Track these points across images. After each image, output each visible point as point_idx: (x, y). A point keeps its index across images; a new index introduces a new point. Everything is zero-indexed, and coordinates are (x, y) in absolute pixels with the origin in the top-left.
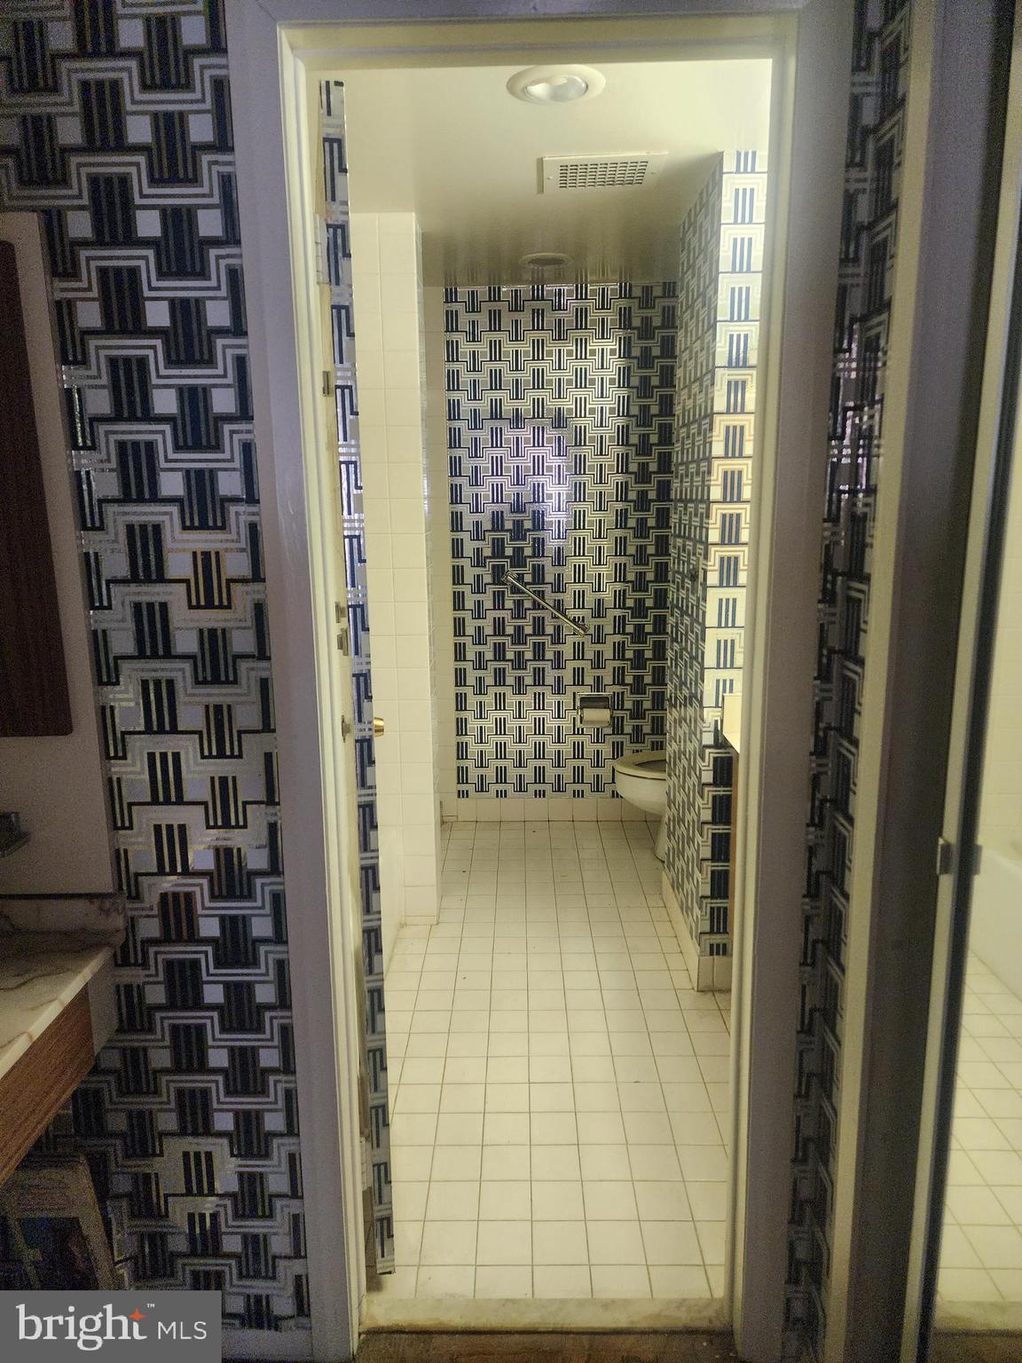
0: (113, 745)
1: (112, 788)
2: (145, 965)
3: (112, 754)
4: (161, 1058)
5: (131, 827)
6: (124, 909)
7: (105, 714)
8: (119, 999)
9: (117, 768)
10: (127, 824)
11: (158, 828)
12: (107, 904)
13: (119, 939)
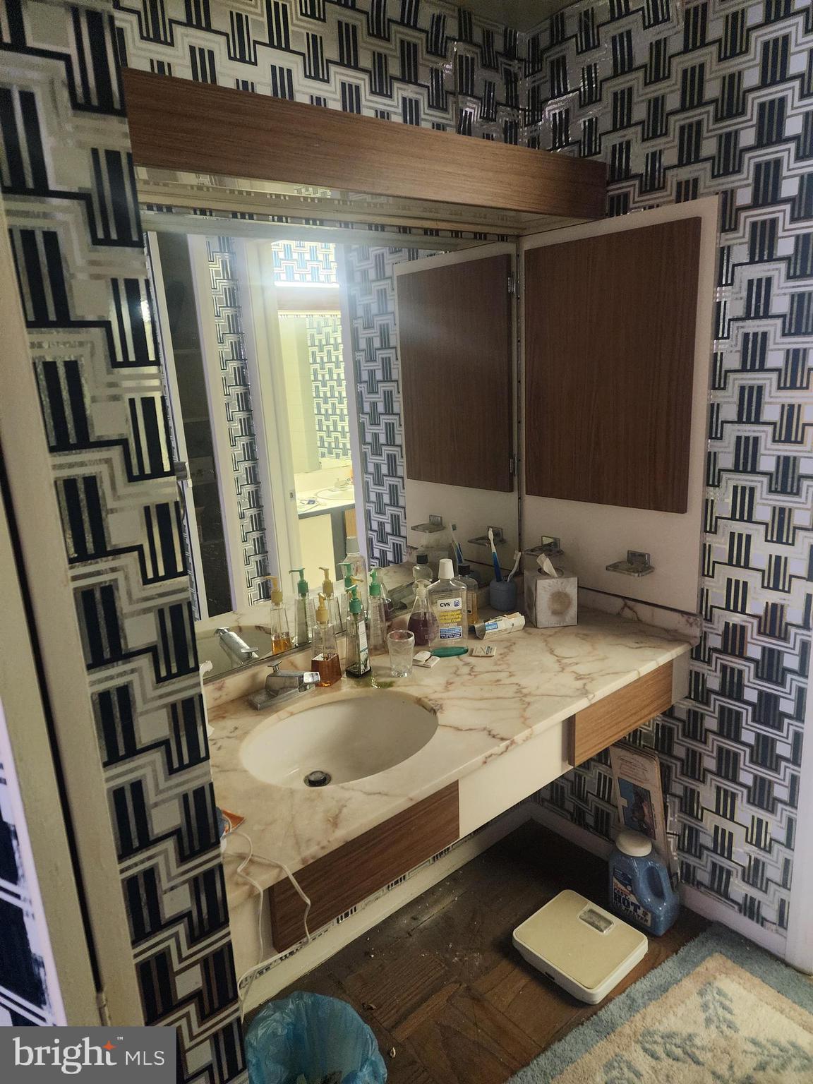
0: (710, 525)
1: (705, 550)
2: (709, 663)
3: (708, 529)
4: (711, 723)
5: (713, 577)
6: (701, 624)
7: (708, 505)
8: (691, 679)
9: (710, 539)
10: (711, 574)
11: (729, 581)
12: (692, 619)
13: (696, 642)
